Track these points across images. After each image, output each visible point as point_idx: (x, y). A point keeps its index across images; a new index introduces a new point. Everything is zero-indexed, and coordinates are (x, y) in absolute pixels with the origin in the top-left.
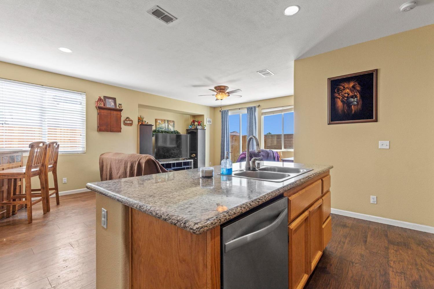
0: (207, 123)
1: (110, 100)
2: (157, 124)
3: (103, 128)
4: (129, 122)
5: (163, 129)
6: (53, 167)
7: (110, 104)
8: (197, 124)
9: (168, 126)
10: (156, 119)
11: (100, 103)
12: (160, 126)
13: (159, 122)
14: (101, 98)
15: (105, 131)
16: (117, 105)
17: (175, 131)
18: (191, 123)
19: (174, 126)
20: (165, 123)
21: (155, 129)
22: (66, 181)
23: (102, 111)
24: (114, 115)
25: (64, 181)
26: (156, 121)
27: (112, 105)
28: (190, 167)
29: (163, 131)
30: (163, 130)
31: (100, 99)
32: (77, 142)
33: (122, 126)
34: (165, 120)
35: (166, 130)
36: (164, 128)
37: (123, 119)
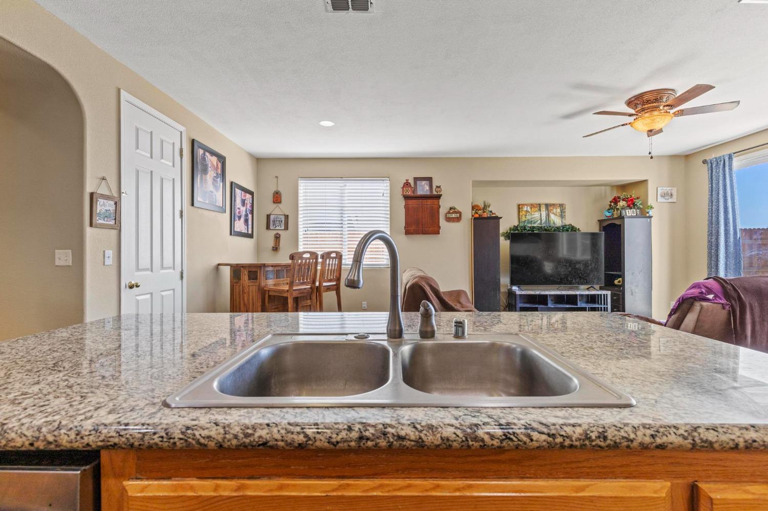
0: (660, 199)
1: (424, 182)
2: (521, 214)
3: (412, 228)
4: (455, 216)
5: (535, 223)
6: (336, 285)
7: (423, 189)
8: (626, 205)
9: (548, 216)
10: (519, 205)
11: (407, 189)
12: (529, 217)
13: (525, 209)
14: (409, 181)
15: (414, 234)
16: (434, 187)
17: (563, 227)
18: (610, 205)
19: (562, 216)
20: (540, 210)
21: (516, 225)
22: (365, 306)
23: (411, 202)
24: (429, 206)
25: (363, 306)
26: (519, 208)
27: (425, 190)
28: (601, 308)
29: (534, 227)
30: (535, 225)
31: (407, 184)
32: (380, 251)
33: (442, 222)
34: (540, 205)
35: (544, 225)
36: (539, 221)
37: (443, 211)
